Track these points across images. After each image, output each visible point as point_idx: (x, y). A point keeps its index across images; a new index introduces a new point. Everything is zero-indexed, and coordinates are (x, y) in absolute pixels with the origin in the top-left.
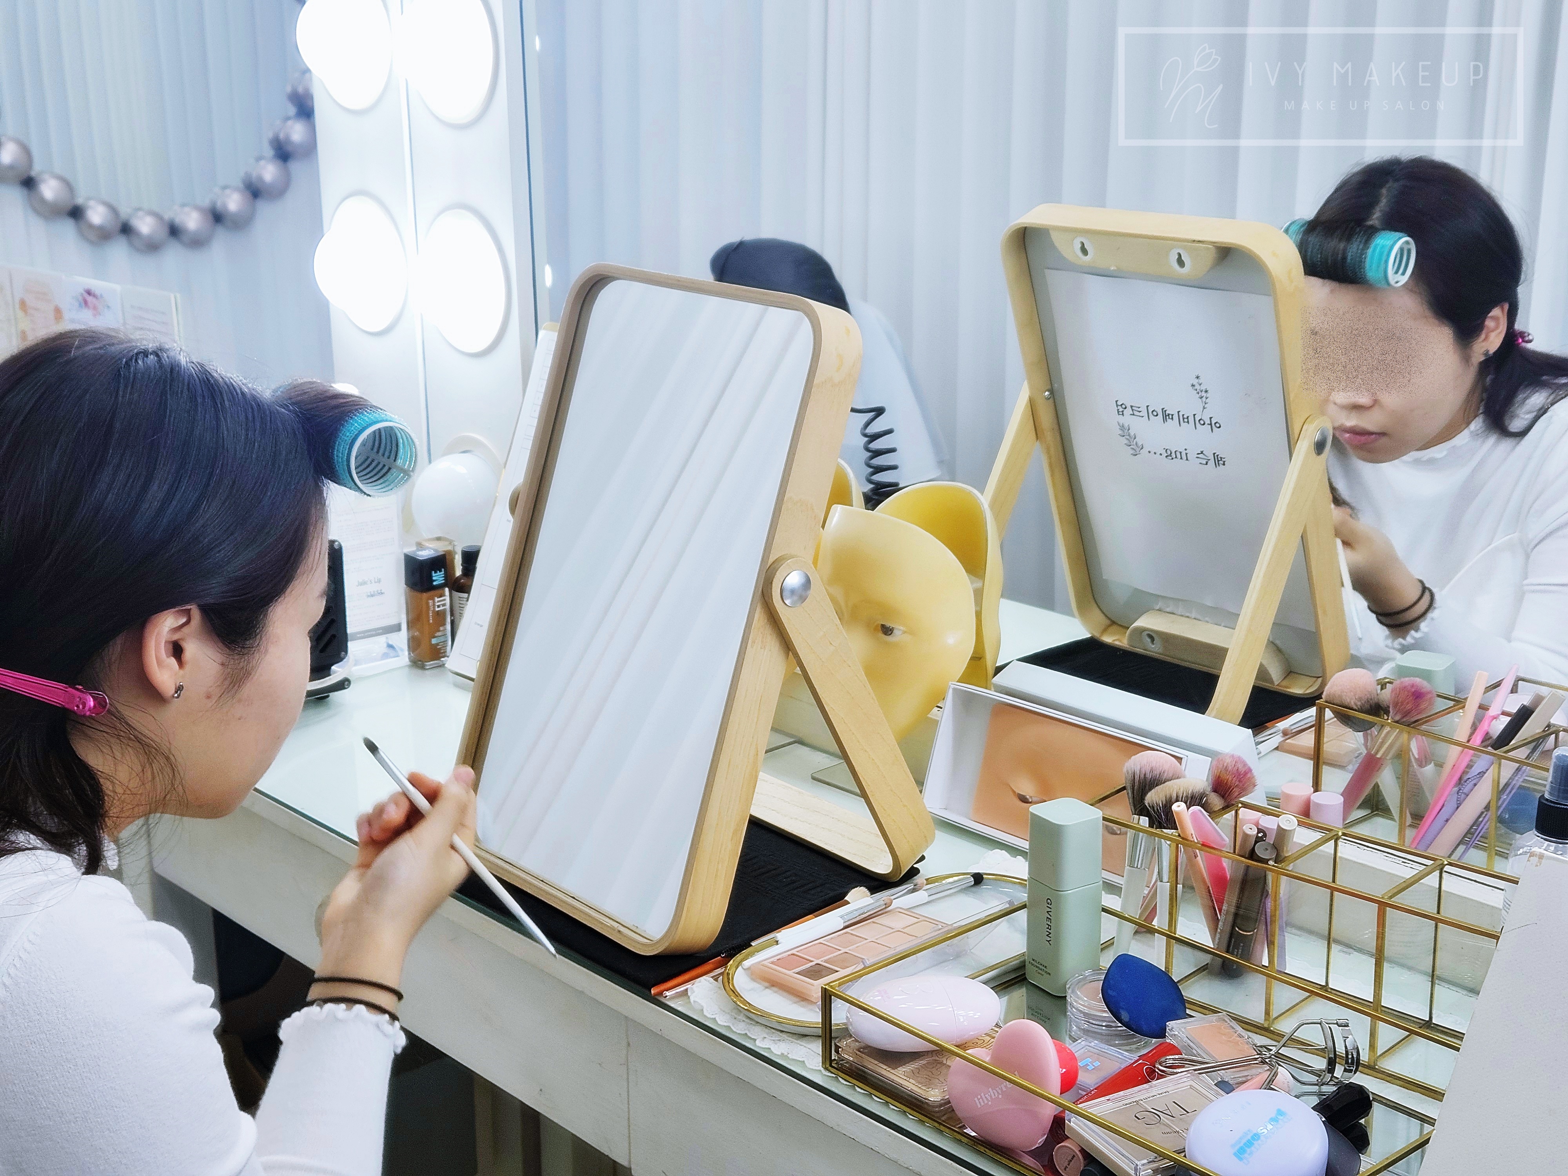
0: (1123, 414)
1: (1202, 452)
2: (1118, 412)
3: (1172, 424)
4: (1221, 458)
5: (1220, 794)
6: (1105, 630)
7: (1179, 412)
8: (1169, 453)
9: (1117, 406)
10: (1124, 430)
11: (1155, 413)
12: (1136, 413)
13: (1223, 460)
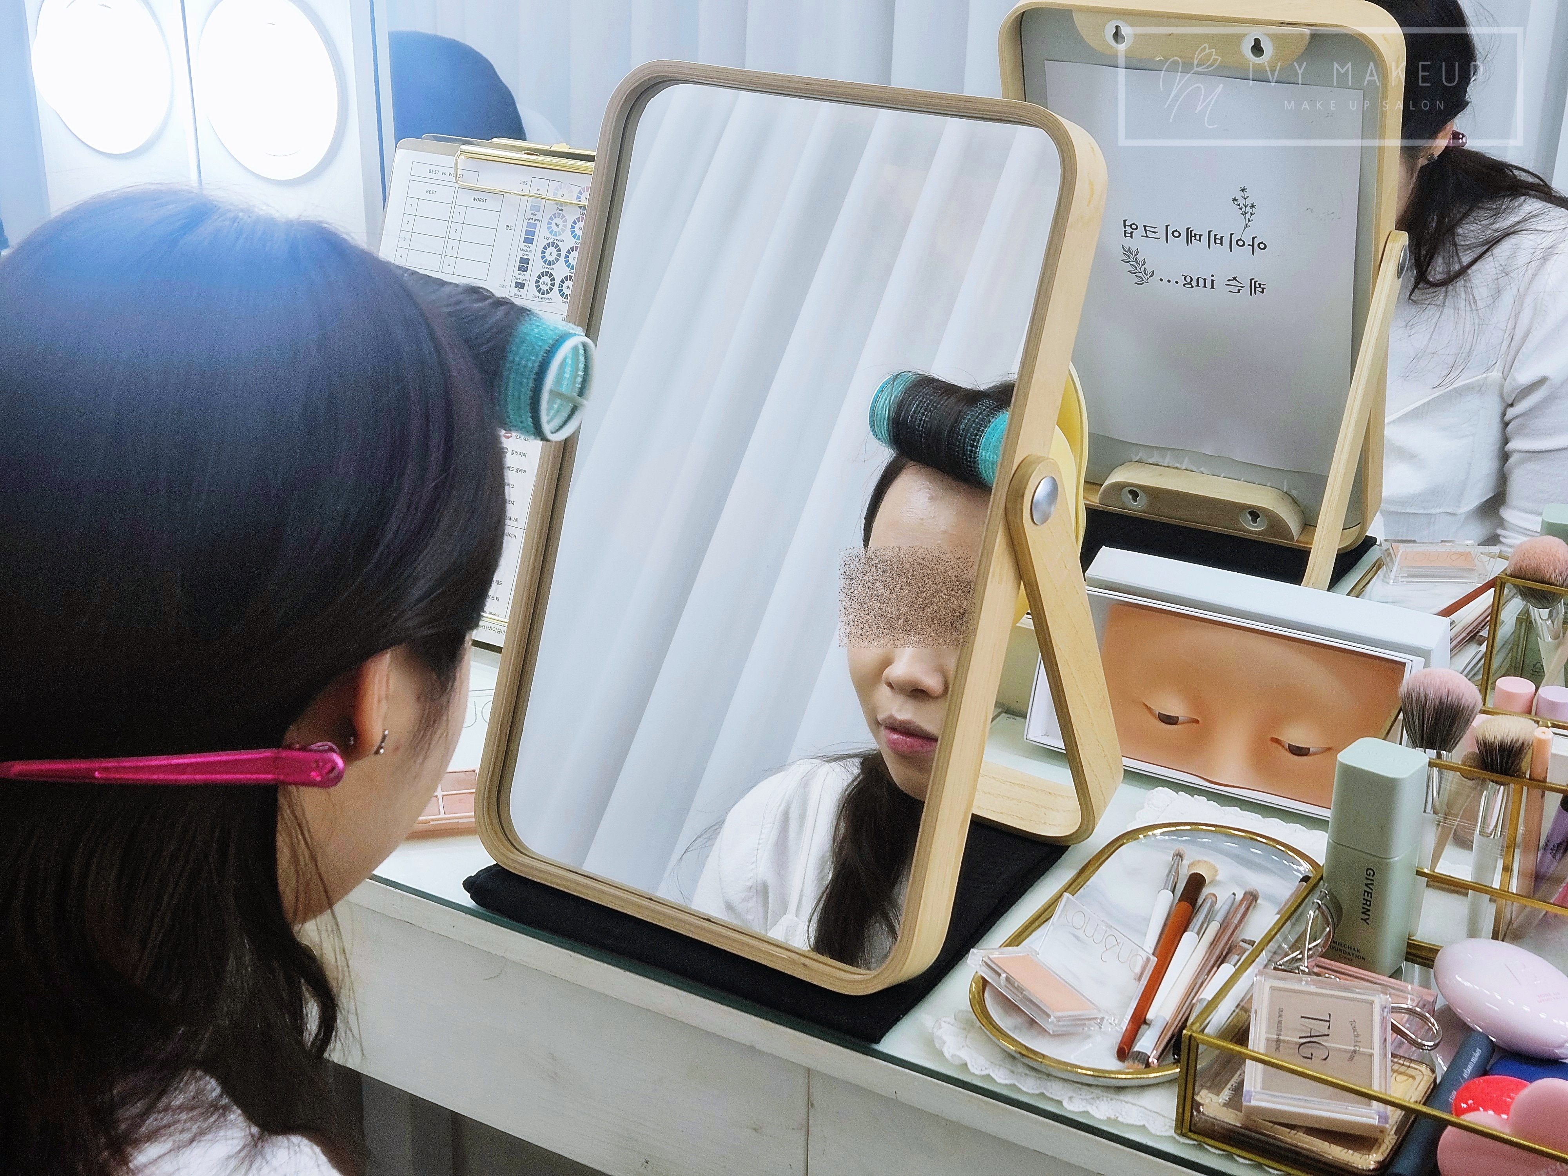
0: (1131, 237)
1: (1235, 278)
2: (1125, 234)
3: (1198, 246)
4: (1260, 284)
7: (1210, 232)
8: (1188, 279)
9: (1125, 226)
10: (1130, 255)
11: (1176, 234)
12: (1150, 234)
13: (1262, 286)
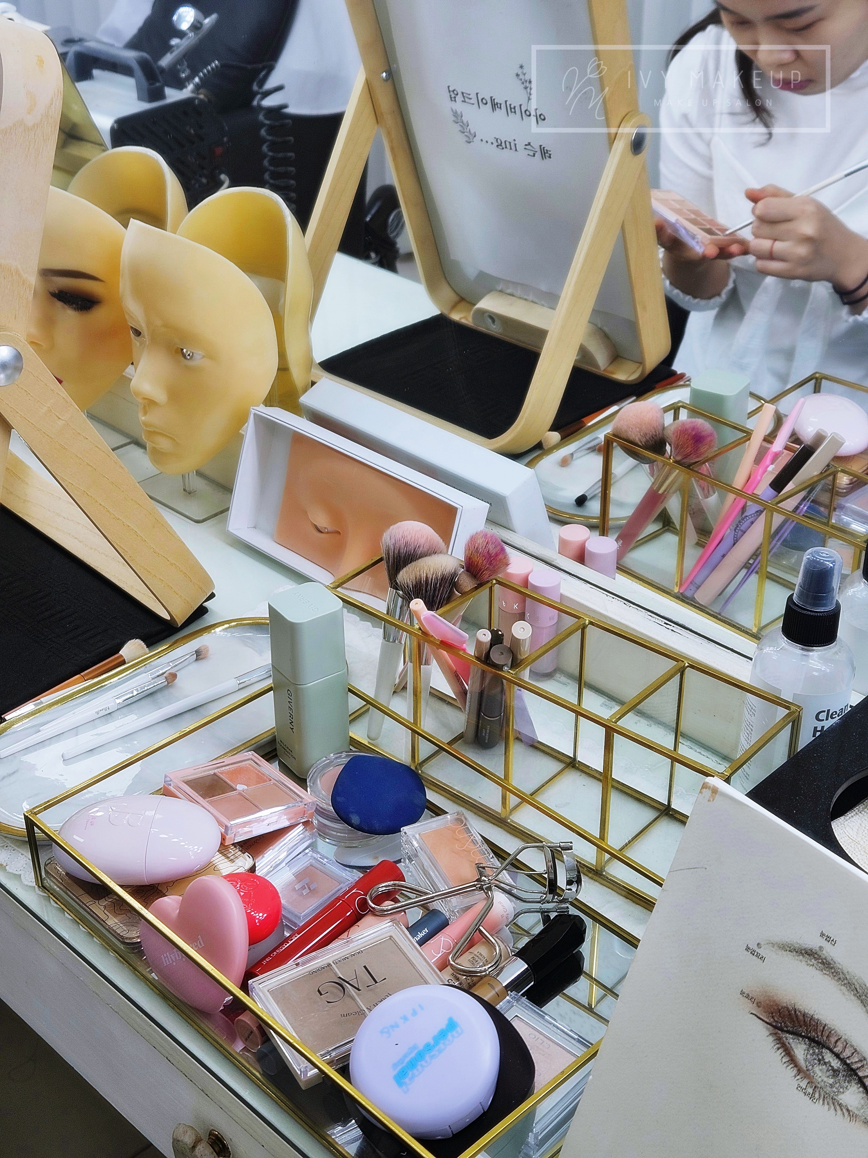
0: (455, 101)
1: (529, 144)
2: (451, 98)
3: (501, 113)
4: (547, 150)
5: (472, 574)
6: (454, 307)
7: (506, 102)
8: (500, 142)
9: (449, 91)
10: (457, 117)
11: (484, 101)
12: (467, 100)
13: (549, 153)
